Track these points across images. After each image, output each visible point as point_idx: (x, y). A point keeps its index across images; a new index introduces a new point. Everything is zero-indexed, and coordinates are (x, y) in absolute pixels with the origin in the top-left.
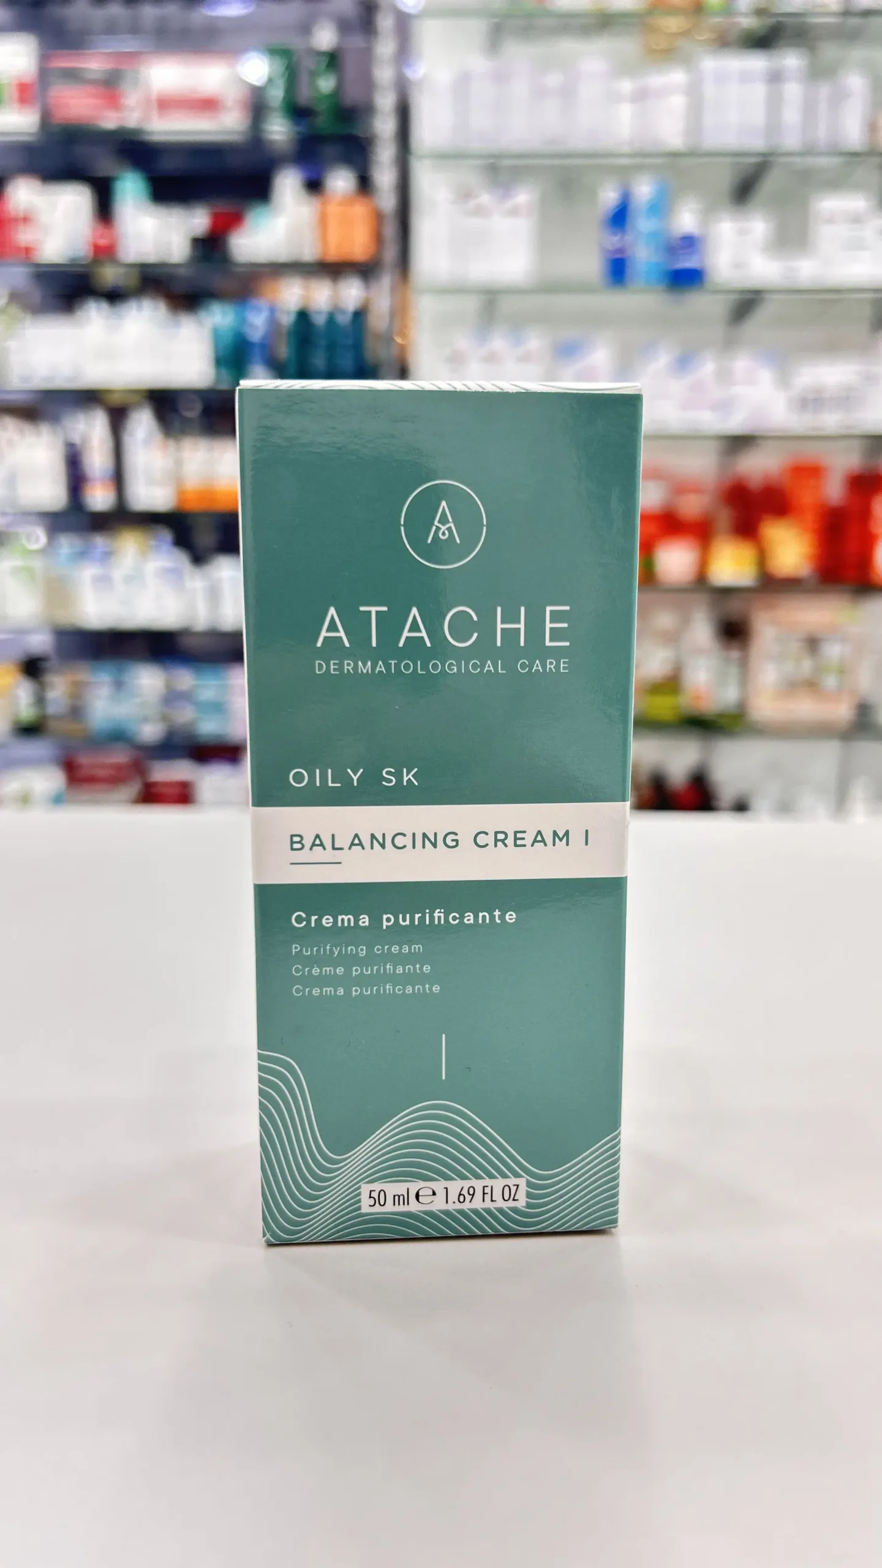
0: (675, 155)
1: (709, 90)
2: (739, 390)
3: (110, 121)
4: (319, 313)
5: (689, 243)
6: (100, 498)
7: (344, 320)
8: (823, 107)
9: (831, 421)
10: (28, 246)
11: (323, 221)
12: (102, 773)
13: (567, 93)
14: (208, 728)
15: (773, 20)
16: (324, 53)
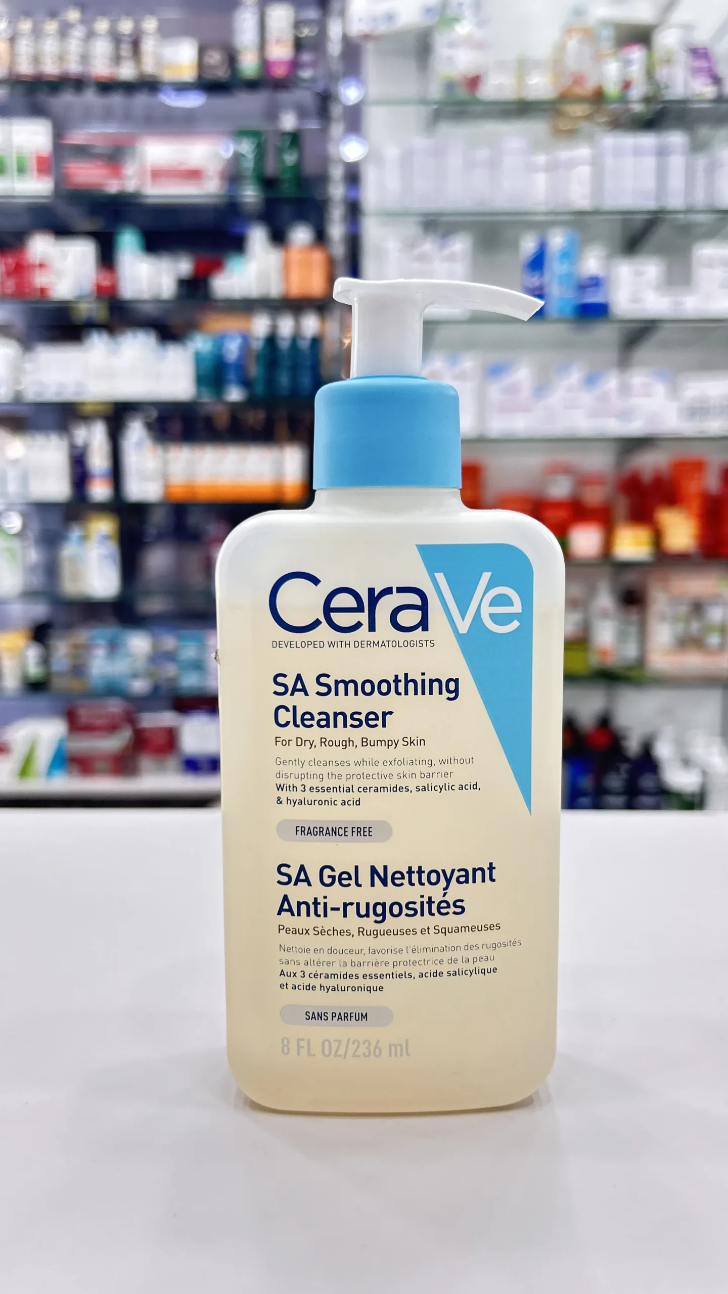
0: (581, 213)
1: (609, 161)
2: (637, 401)
3: (113, 187)
4: (284, 339)
5: (595, 283)
6: (100, 491)
7: (304, 345)
8: (700, 175)
9: (715, 426)
10: (43, 286)
11: (286, 267)
12: (99, 722)
13: (494, 165)
14: (189, 682)
15: (660, 106)
16: (289, 134)
